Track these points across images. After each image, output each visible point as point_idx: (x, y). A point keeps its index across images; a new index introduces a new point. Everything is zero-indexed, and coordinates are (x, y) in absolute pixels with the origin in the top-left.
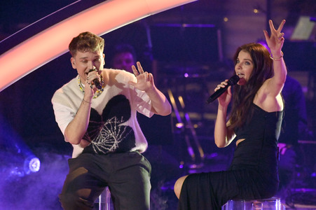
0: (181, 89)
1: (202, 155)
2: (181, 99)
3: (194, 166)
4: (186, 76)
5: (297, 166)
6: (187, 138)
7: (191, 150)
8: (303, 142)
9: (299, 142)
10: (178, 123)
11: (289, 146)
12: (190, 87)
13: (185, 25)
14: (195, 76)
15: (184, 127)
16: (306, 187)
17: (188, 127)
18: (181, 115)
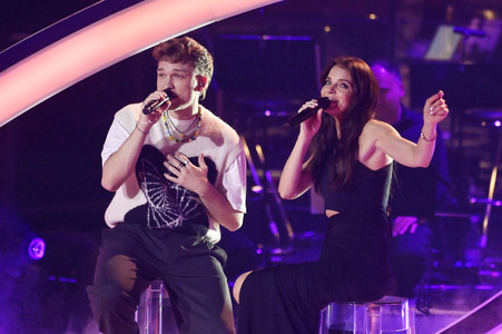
0: (259, 133)
1: (291, 234)
2: (259, 149)
3: (279, 251)
4: (268, 113)
5: (434, 251)
6: (268, 207)
7: (273, 227)
8: (443, 215)
9: (437, 214)
10: (255, 185)
11: (422, 222)
12: (272, 131)
13: (265, 38)
14: (280, 114)
15: (264, 191)
16: (446, 283)
17: (269, 191)
18: (260, 173)
